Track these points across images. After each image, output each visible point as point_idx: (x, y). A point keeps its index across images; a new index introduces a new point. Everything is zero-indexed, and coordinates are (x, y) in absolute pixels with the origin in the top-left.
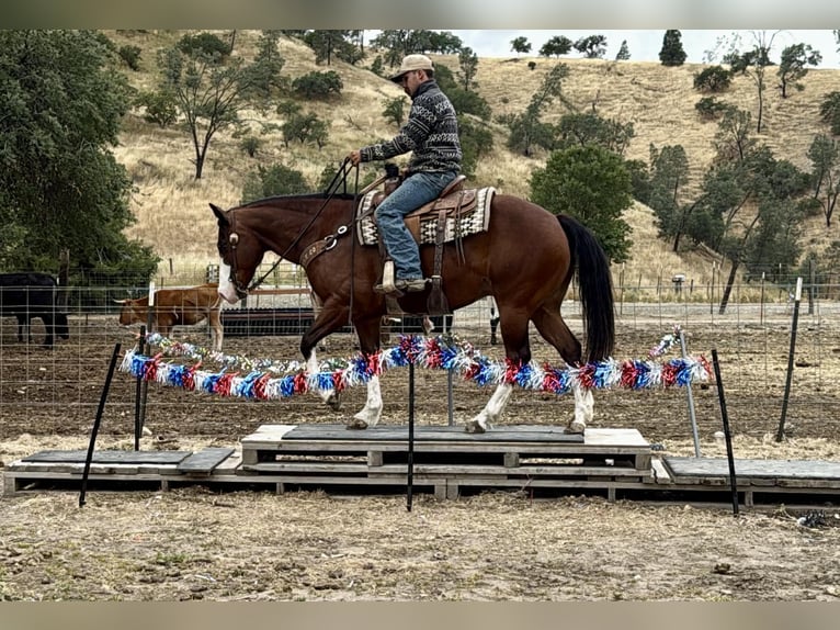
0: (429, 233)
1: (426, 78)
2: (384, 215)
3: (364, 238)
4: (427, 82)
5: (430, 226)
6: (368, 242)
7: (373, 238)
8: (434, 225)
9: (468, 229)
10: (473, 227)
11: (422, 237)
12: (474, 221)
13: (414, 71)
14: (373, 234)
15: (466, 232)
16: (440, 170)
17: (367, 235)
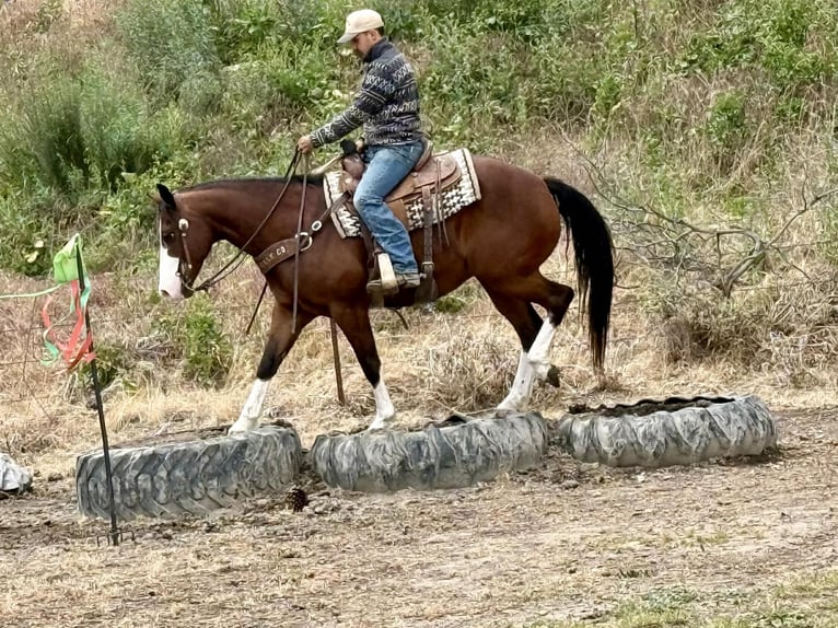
0: (417, 216)
1: (379, 38)
2: (368, 205)
3: (345, 231)
4: (380, 42)
5: (416, 208)
6: (351, 233)
7: (355, 229)
8: (420, 206)
9: (459, 202)
10: (464, 199)
11: (411, 222)
12: (462, 192)
13: (366, 33)
14: (354, 225)
15: (458, 206)
16: (409, 141)
17: (347, 226)
